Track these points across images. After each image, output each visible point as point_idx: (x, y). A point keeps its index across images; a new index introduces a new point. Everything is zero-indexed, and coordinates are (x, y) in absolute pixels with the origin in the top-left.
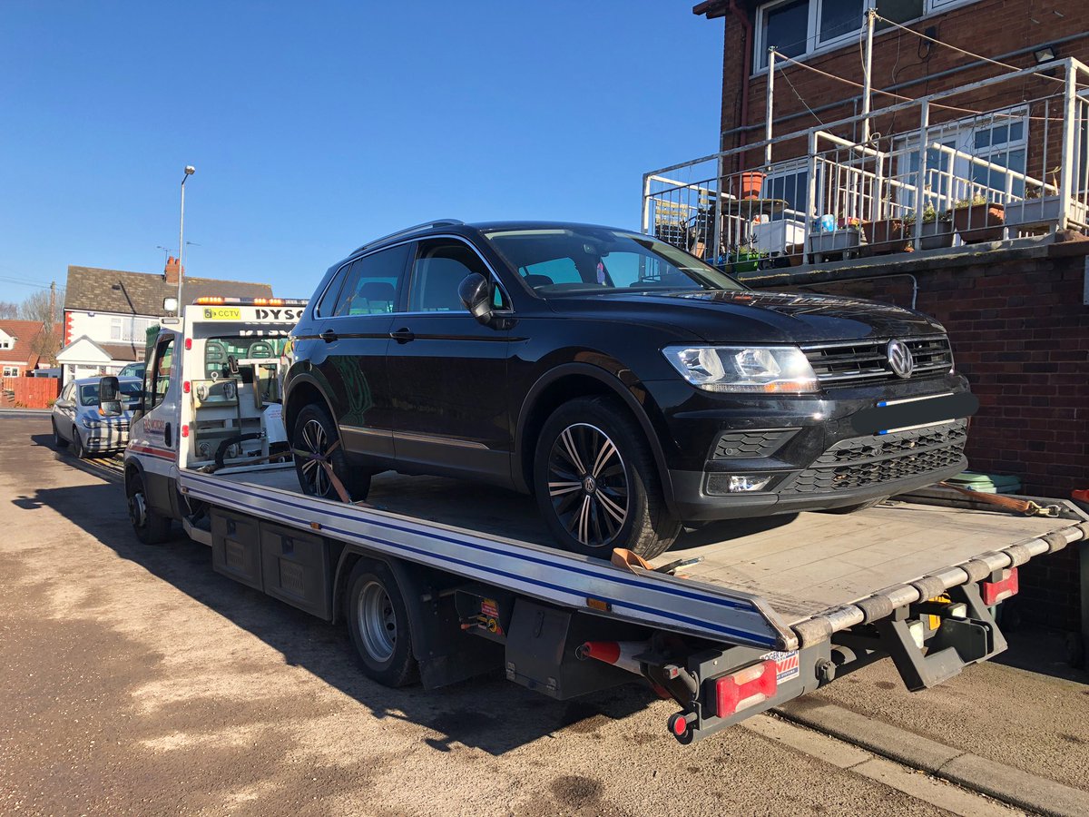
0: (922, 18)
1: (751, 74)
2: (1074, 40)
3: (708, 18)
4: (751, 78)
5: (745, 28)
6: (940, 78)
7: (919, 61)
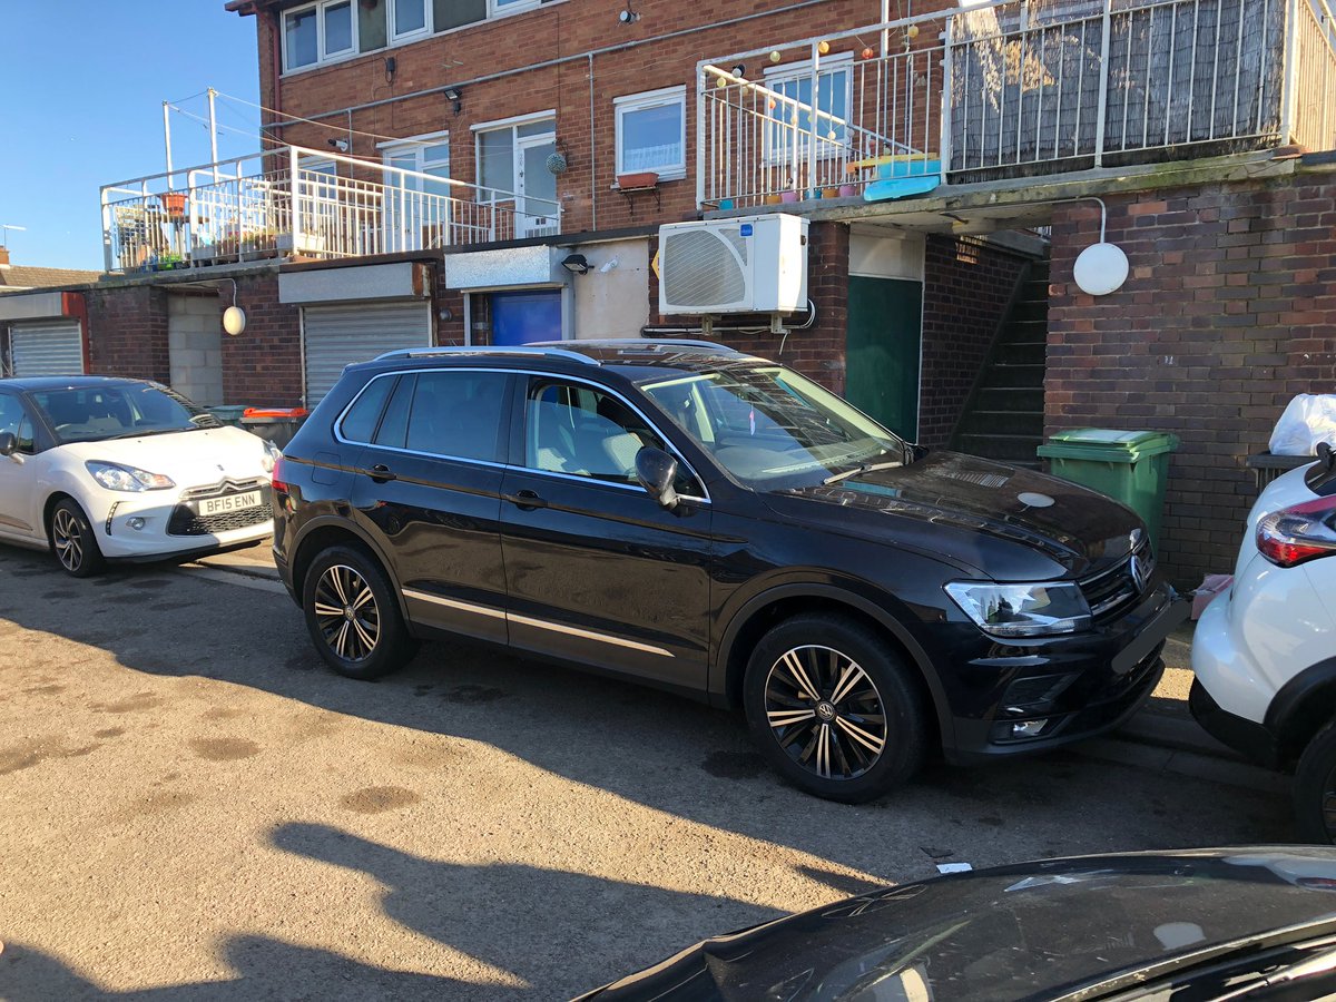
0: (386, 49)
1: (281, 73)
2: (471, 84)
3: (241, 15)
4: (281, 77)
5: (271, 29)
6: (400, 101)
7: (387, 84)
